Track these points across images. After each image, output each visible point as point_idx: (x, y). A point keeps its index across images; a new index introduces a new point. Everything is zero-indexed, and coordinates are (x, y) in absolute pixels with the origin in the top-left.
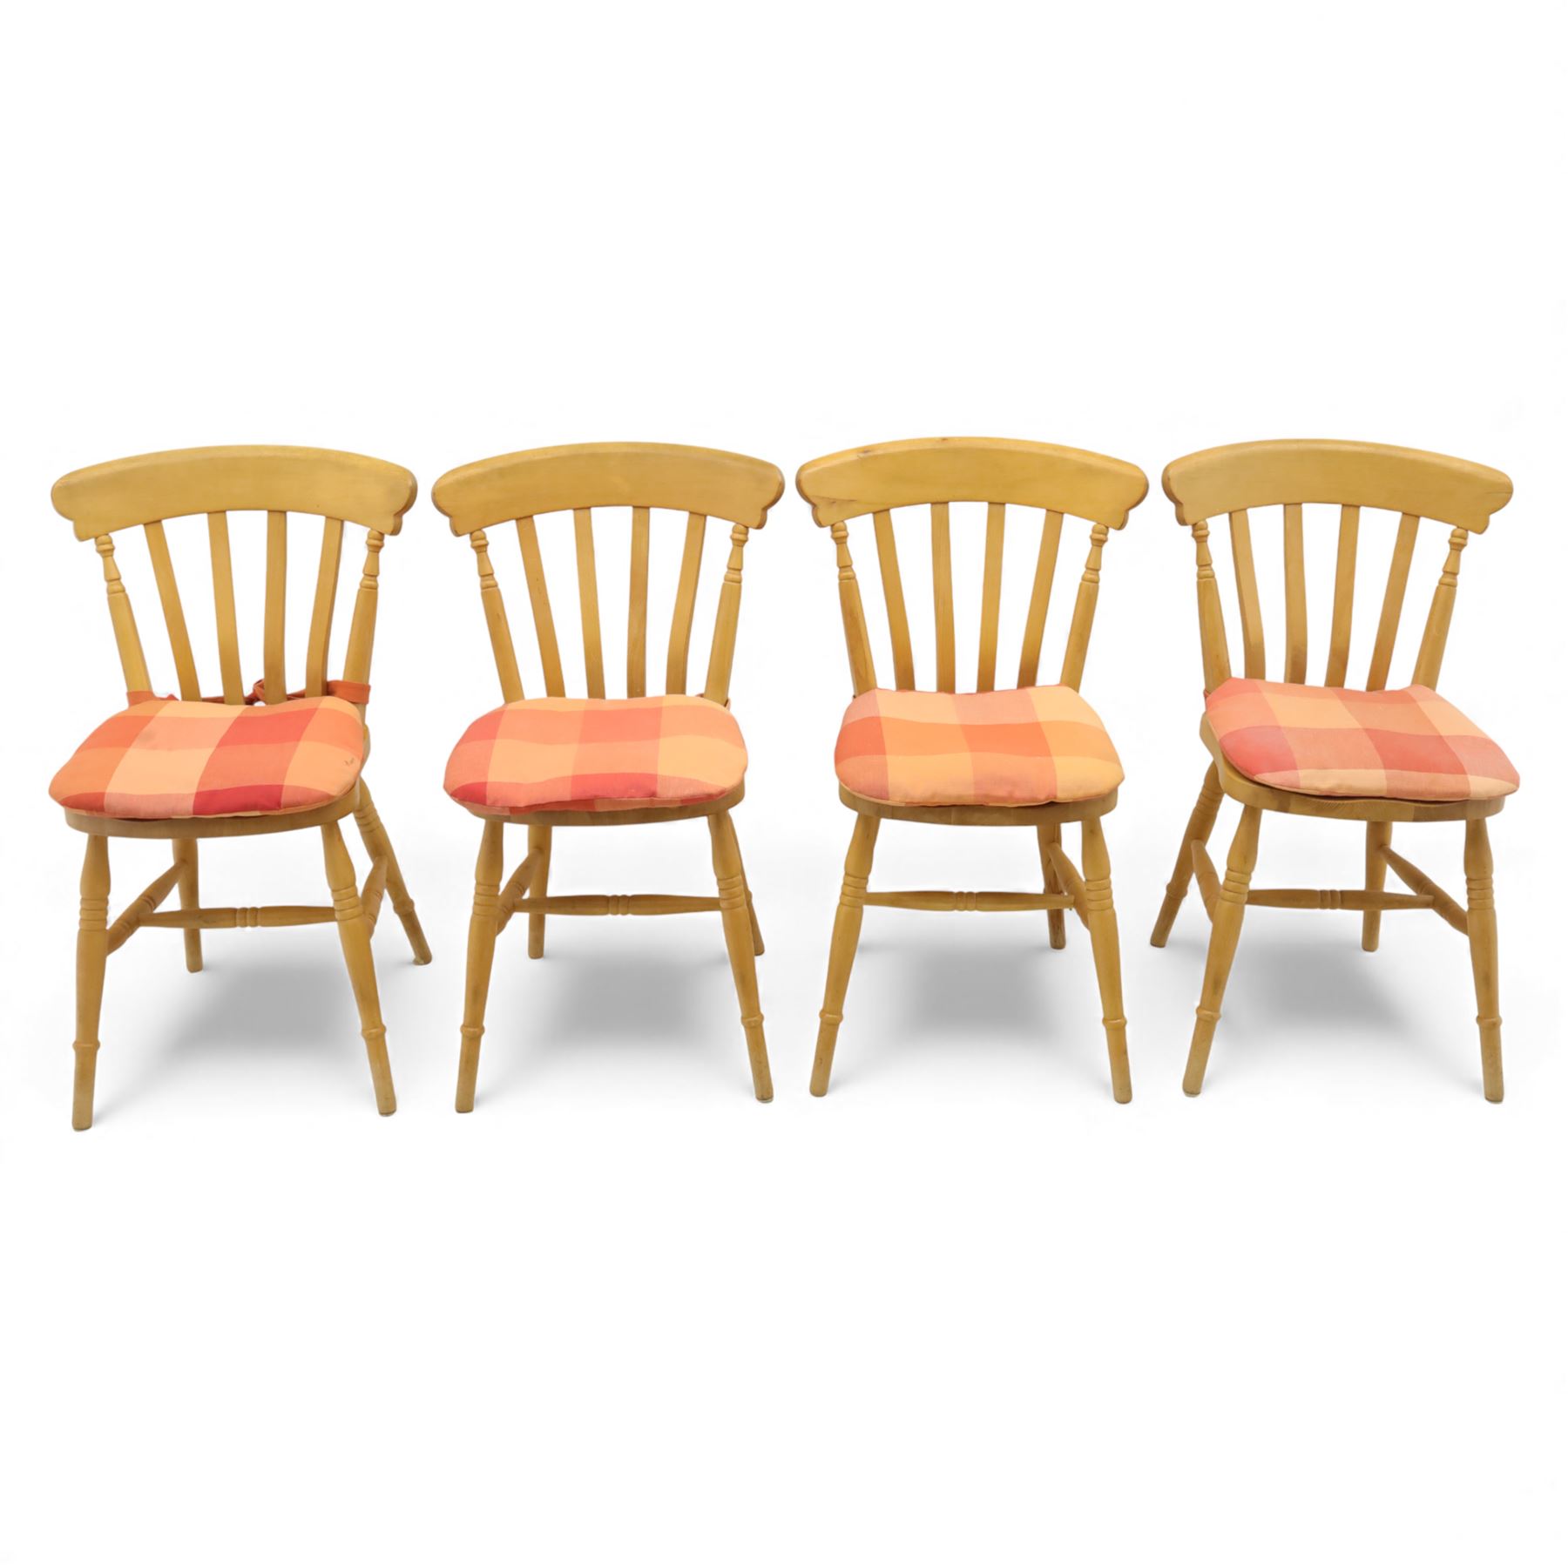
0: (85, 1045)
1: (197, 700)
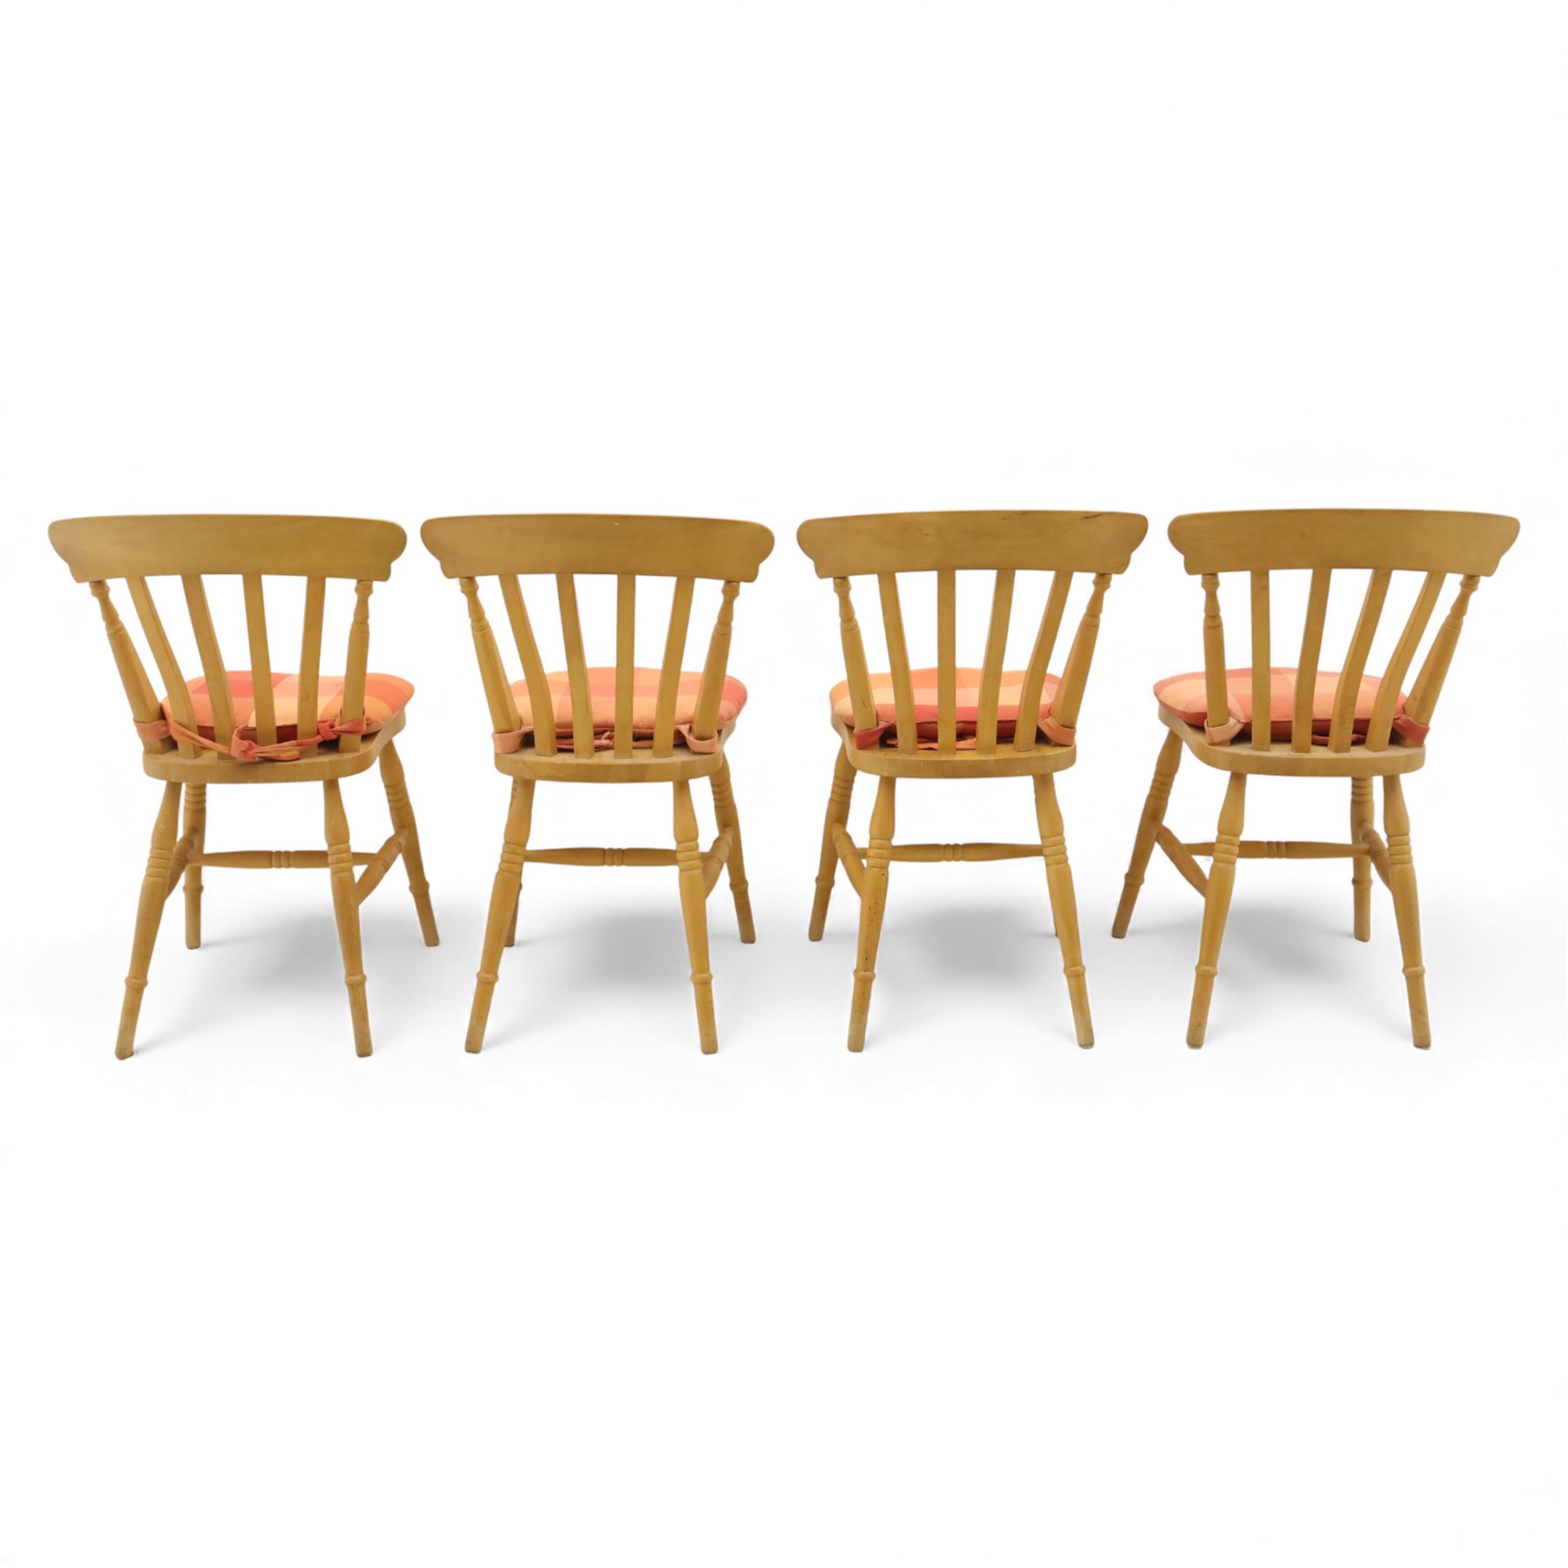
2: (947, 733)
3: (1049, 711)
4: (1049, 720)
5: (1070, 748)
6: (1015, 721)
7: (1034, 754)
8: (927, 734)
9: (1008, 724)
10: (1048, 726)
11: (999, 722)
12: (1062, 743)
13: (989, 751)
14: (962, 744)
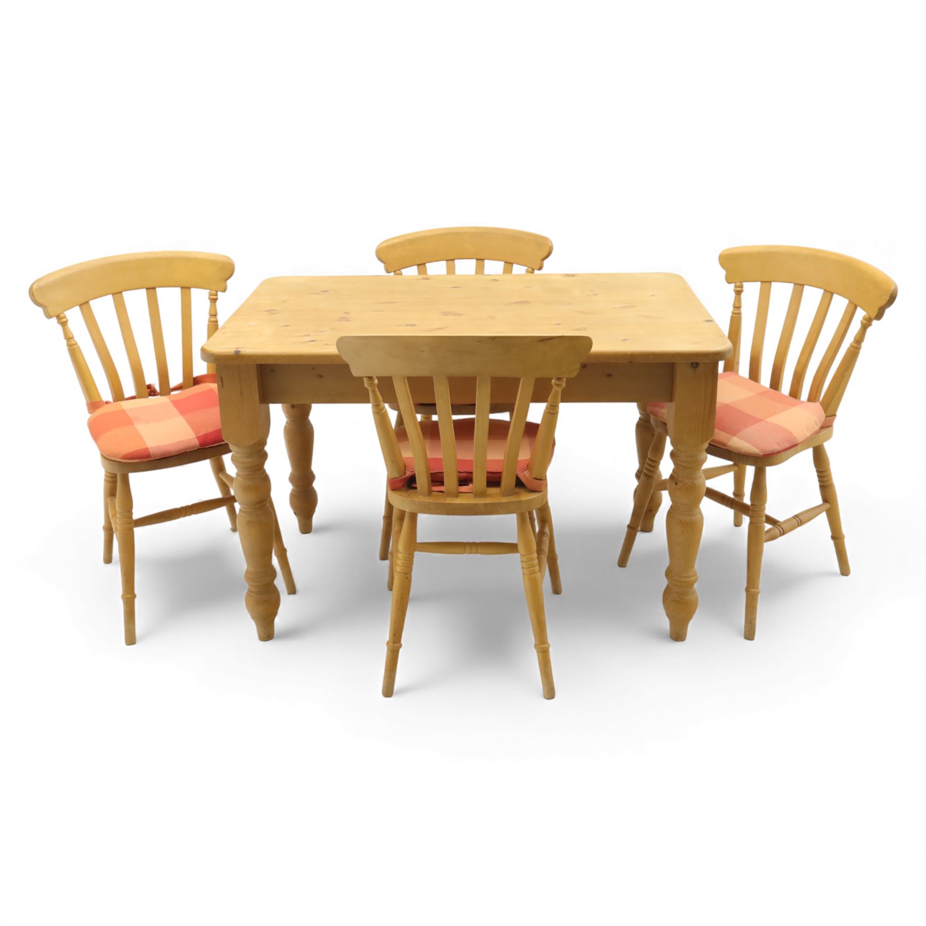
0: (128, 596)
1: (124, 400)
2: (451, 480)
3: (528, 465)
4: (526, 473)
5: (541, 493)
6: (501, 473)
7: (512, 499)
8: (437, 479)
9: (496, 475)
10: (524, 476)
11: (488, 472)
12: (537, 490)
13: (482, 495)
14: (464, 489)
